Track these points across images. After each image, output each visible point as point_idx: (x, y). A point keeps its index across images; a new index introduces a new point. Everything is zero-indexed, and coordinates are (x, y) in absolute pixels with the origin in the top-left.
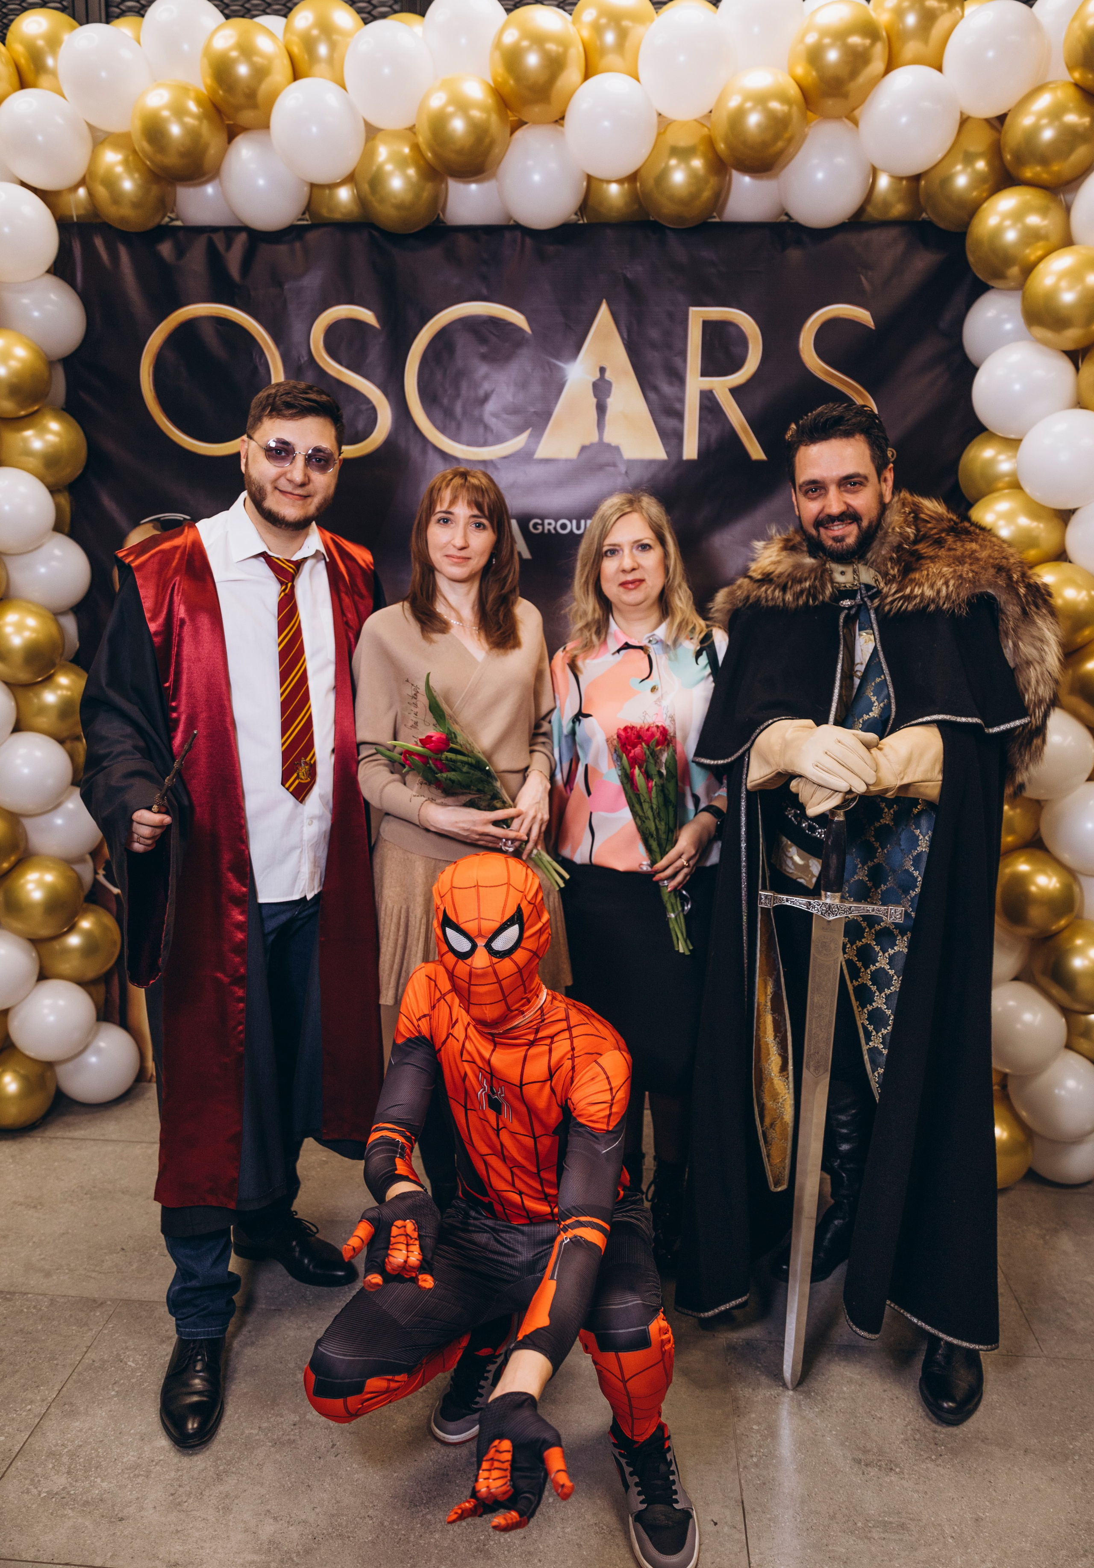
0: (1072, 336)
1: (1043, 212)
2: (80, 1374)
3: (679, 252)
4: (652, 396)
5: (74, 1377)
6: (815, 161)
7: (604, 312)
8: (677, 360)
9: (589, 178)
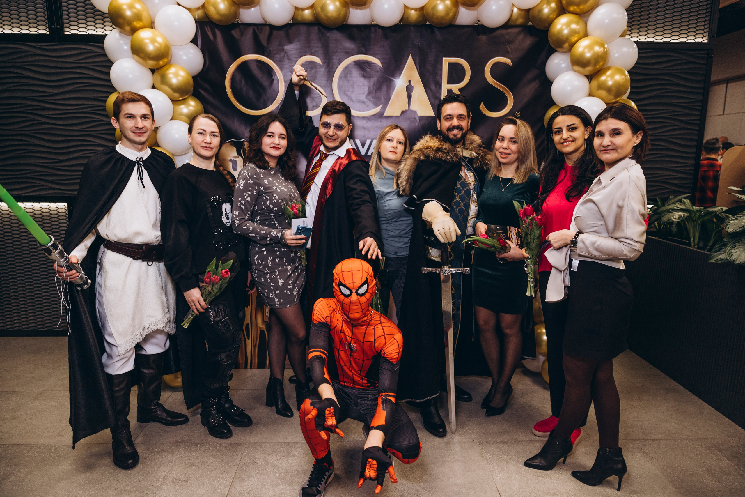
0: (589, 70)
1: (577, 23)
2: (241, 468)
3: (438, 35)
4: (429, 91)
5: (239, 468)
6: (492, 3)
7: (410, 58)
8: (438, 77)
9: (405, 7)
